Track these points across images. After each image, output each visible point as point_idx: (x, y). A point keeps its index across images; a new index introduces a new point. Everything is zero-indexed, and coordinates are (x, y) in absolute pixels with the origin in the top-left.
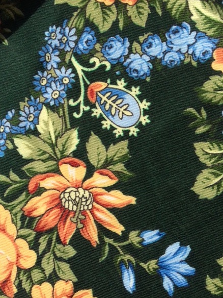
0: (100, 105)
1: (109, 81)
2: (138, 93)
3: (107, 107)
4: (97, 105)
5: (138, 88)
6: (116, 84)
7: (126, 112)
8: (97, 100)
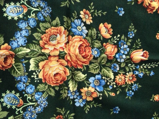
0: (20, 7)
1: (25, 14)
2: (15, 19)
3: (17, 8)
4: (20, 6)
5: (16, 20)
6: (22, 15)
7: (12, 11)
8: (22, 7)
